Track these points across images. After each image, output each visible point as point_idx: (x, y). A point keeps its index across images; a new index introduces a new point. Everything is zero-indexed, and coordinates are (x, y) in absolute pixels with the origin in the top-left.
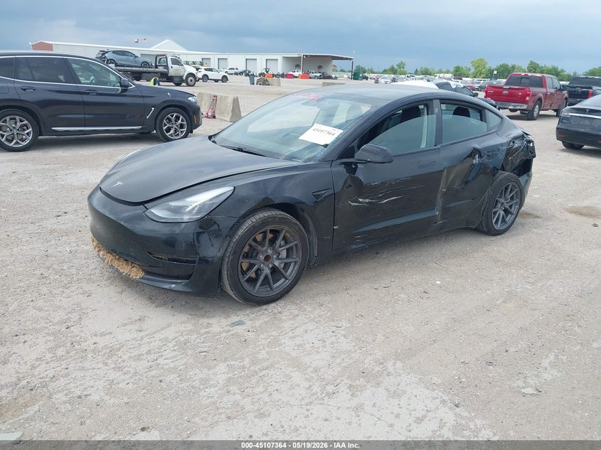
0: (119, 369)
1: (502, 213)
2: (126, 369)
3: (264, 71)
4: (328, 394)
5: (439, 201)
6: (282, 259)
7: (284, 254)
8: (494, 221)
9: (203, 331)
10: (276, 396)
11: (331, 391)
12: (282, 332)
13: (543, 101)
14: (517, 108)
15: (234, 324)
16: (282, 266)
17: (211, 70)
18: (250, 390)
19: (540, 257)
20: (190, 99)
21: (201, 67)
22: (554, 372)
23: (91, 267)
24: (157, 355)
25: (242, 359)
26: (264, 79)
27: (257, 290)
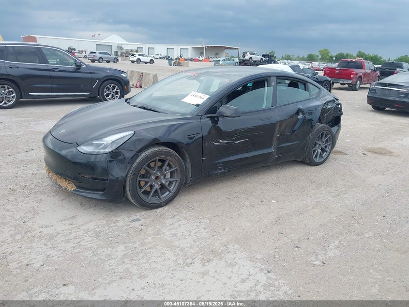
0: (54, 248)
1: (320, 151)
2: (59, 248)
3: (179, 57)
4: (187, 264)
5: (275, 143)
6: (167, 179)
7: (169, 176)
8: (314, 157)
9: (113, 224)
10: (153, 265)
11: (189, 262)
12: (164, 226)
13: (363, 78)
14: (345, 82)
15: (133, 221)
16: (168, 183)
17: (143, 55)
18: (137, 262)
19: (343, 180)
20: (122, 74)
21: (136, 53)
22: (336, 251)
23: (44, 184)
24: (80, 240)
25: (135, 242)
26: (178, 62)
27: (150, 199)
